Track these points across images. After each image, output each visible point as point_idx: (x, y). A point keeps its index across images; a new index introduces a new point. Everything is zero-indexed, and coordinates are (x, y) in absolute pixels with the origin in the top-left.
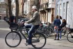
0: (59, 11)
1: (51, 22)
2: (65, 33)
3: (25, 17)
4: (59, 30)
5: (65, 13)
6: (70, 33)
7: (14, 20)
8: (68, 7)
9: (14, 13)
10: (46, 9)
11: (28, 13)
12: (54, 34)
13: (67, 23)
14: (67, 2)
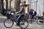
0: (32, 6)
1: (27, 13)
2: (36, 19)
3: (11, 9)
4: (32, 17)
5: (35, 7)
6: (38, 19)
7: (5, 12)
8: (37, 4)
9: (5, 7)
10: (24, 5)
11: (13, 7)
12: (29, 20)
13: (37, 13)
14: (37, 1)
